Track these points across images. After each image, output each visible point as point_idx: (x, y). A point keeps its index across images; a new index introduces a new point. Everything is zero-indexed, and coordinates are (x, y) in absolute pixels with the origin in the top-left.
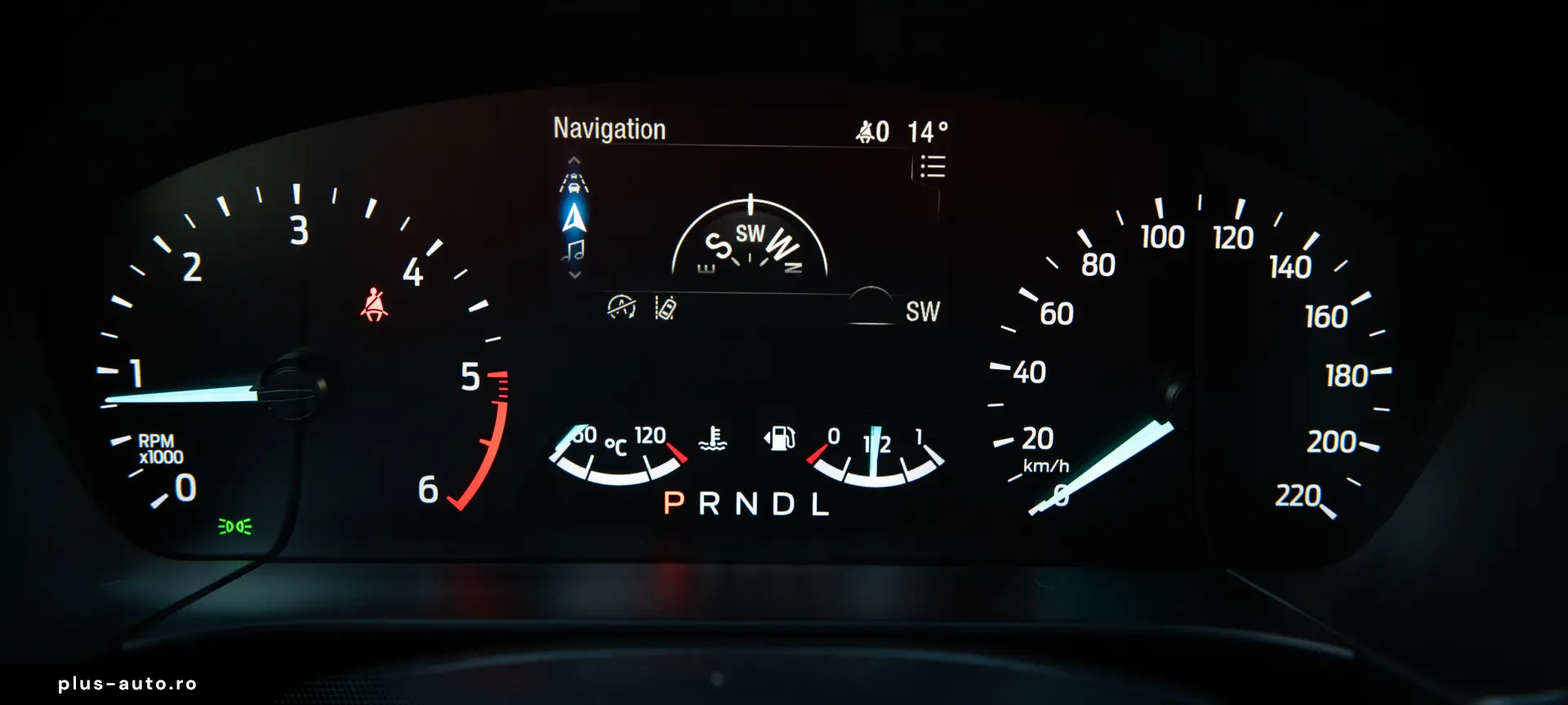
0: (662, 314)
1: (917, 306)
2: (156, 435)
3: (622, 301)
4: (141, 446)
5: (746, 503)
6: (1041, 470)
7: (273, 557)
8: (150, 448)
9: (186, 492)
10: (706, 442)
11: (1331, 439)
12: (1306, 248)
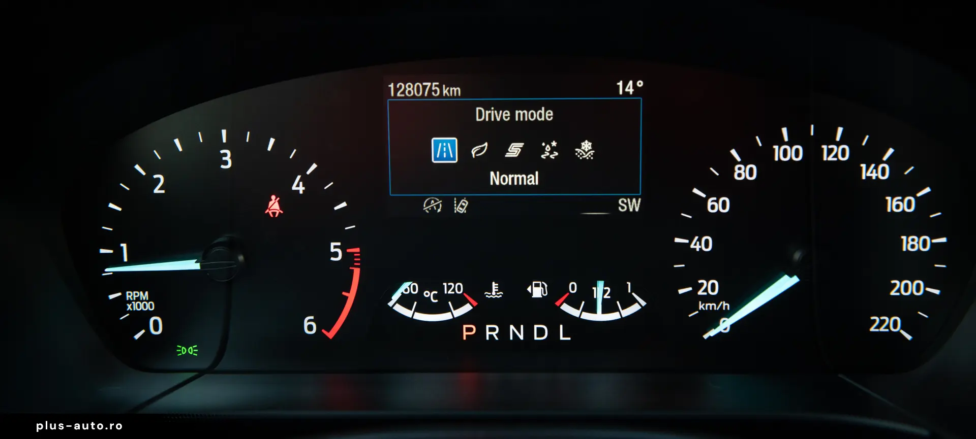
0: (459, 209)
1: (625, 201)
2: (137, 292)
3: (433, 201)
4: (128, 299)
5: (517, 332)
6: (711, 309)
7: (211, 370)
8: (133, 301)
9: (156, 329)
10: (489, 292)
11: (906, 286)
12: (885, 158)
